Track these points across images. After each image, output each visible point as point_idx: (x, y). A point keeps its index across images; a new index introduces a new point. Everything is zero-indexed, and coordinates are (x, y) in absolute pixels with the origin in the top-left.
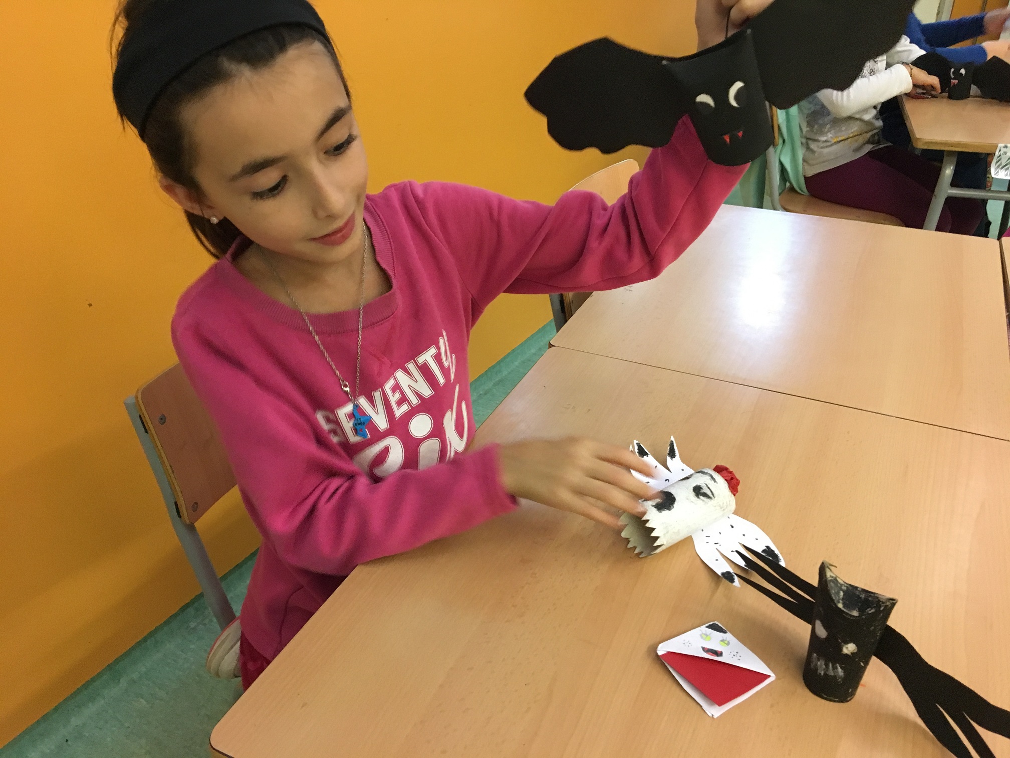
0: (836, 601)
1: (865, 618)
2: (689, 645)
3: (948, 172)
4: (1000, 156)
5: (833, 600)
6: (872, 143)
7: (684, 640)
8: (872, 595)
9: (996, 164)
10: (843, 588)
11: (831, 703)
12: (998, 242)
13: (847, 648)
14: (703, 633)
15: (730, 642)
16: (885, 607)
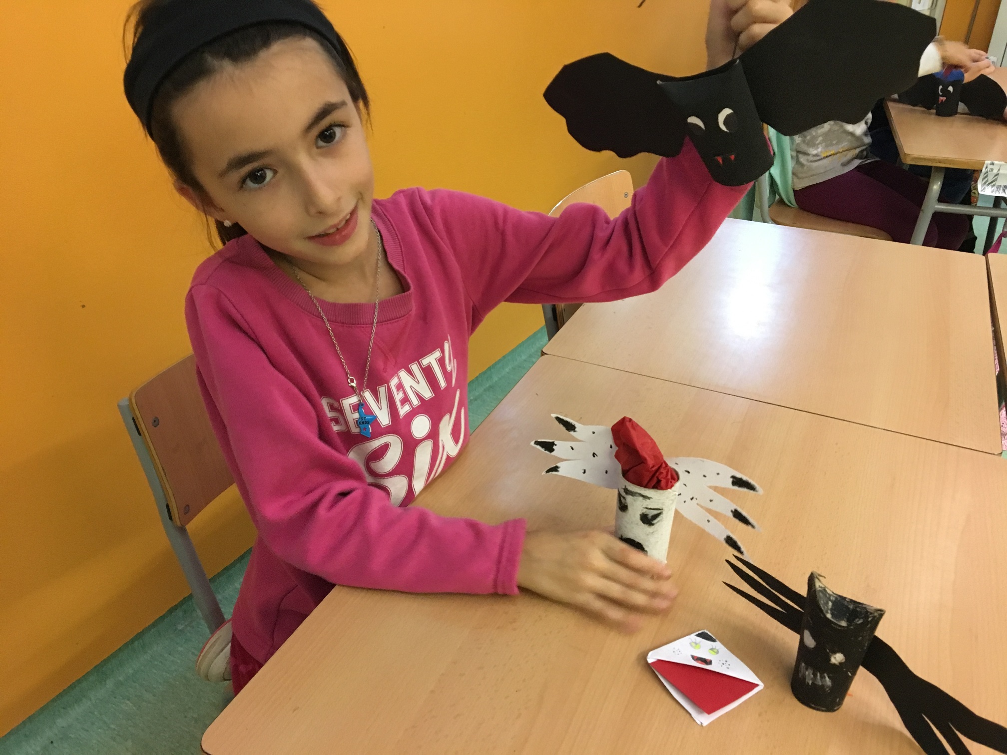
0: (824, 611)
1: (854, 628)
2: (679, 653)
3: (936, 187)
4: (987, 172)
5: (821, 611)
6: (861, 158)
7: (674, 648)
8: (860, 605)
9: (983, 181)
10: (832, 598)
11: (819, 712)
12: (984, 258)
13: (835, 658)
14: (693, 642)
15: (719, 651)
16: (872, 618)
